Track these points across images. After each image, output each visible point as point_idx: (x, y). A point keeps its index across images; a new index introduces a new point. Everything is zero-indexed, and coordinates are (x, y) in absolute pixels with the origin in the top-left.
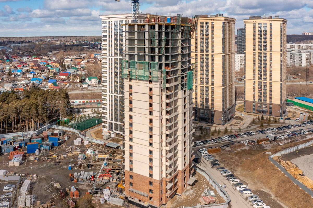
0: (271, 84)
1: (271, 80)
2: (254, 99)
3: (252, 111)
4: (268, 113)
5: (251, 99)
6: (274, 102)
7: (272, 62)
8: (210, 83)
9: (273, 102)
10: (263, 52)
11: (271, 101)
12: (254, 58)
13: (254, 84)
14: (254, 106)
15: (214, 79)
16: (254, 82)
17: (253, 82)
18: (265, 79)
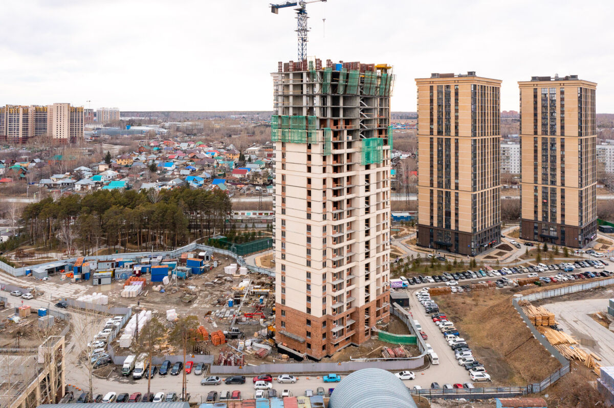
0: (563, 191)
1: (563, 184)
2: (536, 217)
3: (532, 237)
4: (559, 241)
5: (531, 217)
6: (568, 222)
7: (565, 153)
8: (453, 186)
9: (566, 223)
10: (549, 137)
11: (563, 221)
12: (536, 147)
13: (536, 190)
14: (536, 228)
15: (459, 178)
16: (536, 187)
17: (533, 188)
18: (553, 183)
